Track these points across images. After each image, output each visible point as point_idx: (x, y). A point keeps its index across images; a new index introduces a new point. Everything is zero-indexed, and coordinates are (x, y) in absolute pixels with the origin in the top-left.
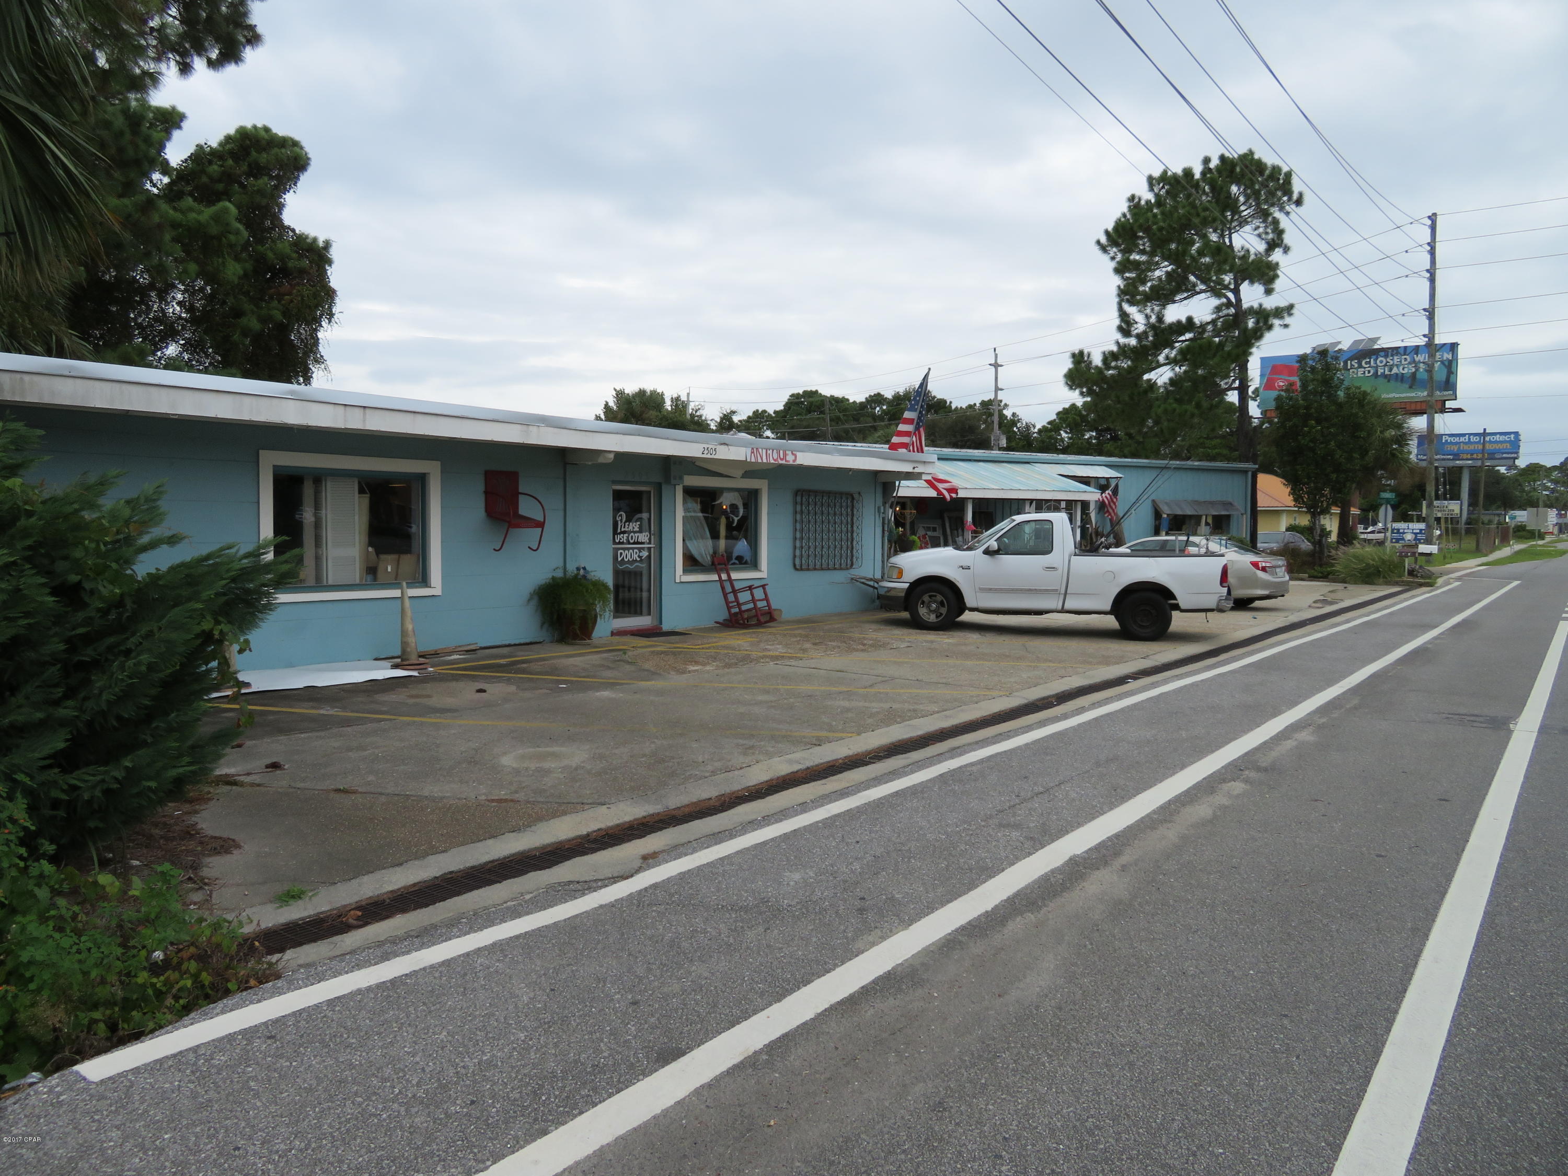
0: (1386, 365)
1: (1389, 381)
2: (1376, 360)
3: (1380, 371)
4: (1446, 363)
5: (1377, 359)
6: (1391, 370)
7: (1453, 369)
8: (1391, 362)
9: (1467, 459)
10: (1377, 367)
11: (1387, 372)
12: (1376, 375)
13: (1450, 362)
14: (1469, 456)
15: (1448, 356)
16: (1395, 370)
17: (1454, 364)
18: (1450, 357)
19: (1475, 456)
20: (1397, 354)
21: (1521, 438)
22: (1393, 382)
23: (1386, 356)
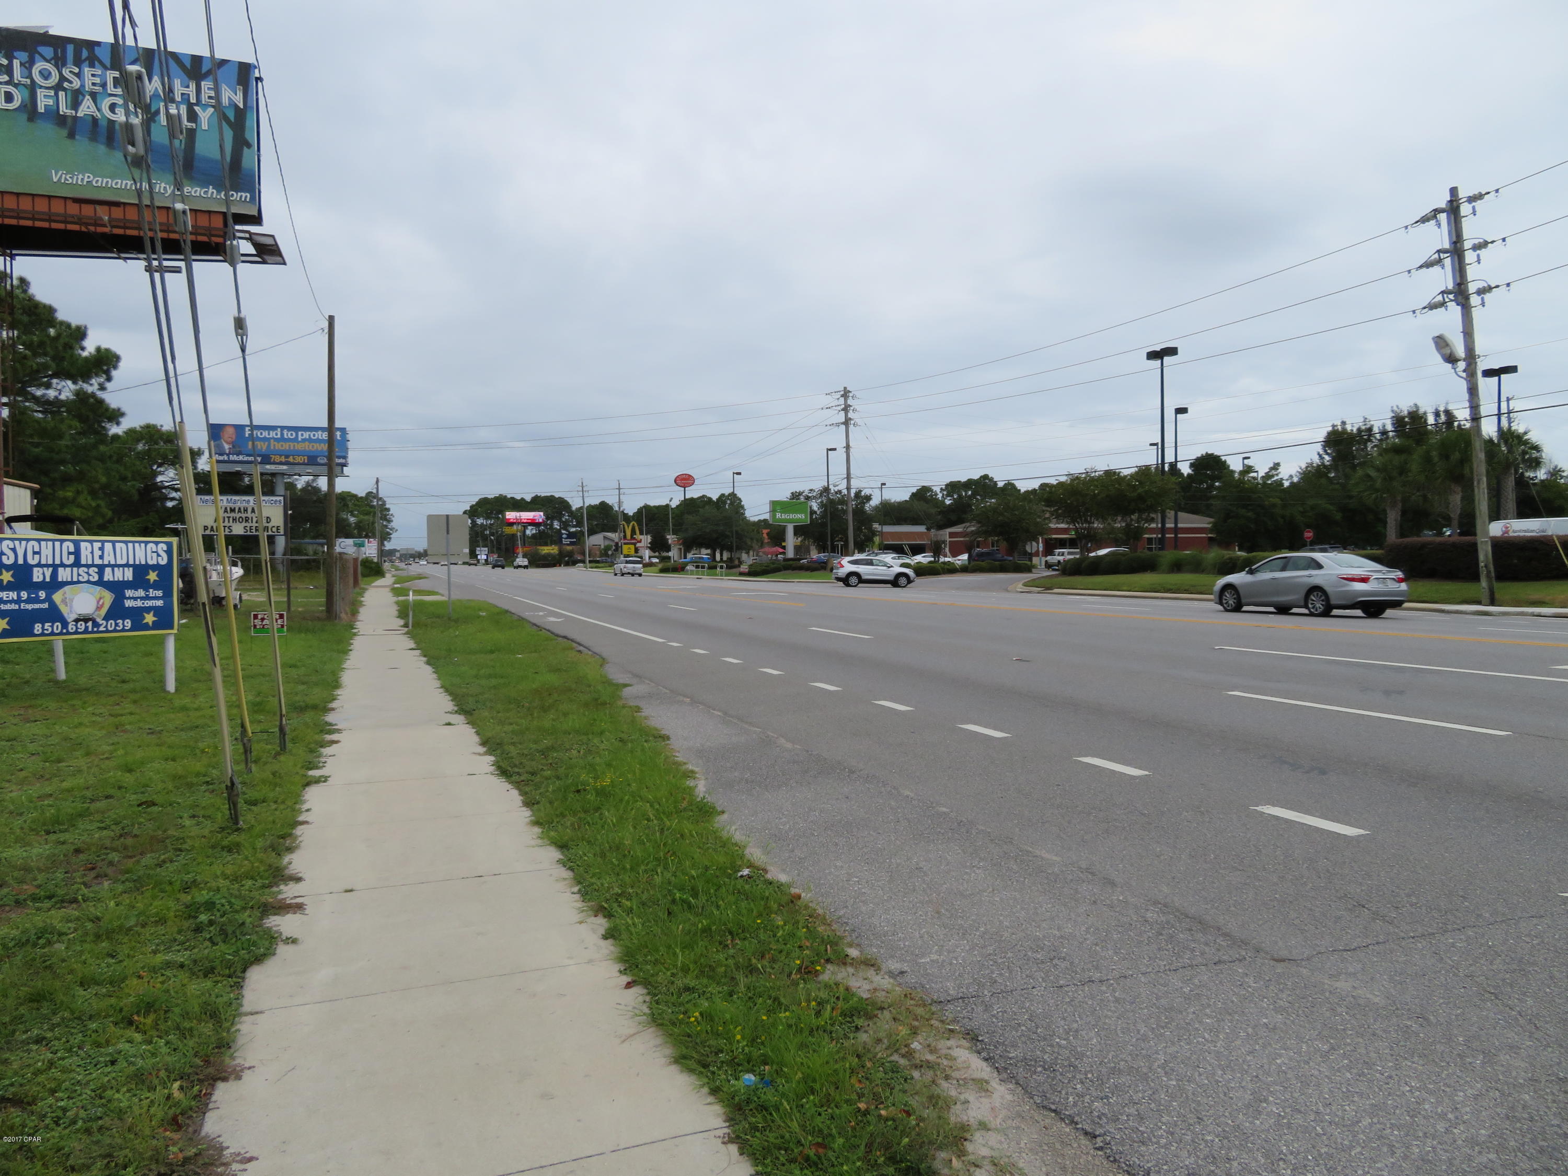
0: (58, 87)
1: (71, 135)
2: (28, 66)
3: (43, 101)
4: (231, 115)
5: (32, 62)
6: (75, 105)
7: (251, 136)
8: (76, 84)
9: (281, 463)
10: (33, 88)
11: (63, 109)
12: (30, 110)
13: (241, 114)
14: (283, 459)
15: (231, 95)
16: (87, 108)
17: (250, 122)
18: (239, 100)
19: (291, 459)
20: (93, 61)
21: (349, 437)
22: (82, 144)
23: (59, 61)
